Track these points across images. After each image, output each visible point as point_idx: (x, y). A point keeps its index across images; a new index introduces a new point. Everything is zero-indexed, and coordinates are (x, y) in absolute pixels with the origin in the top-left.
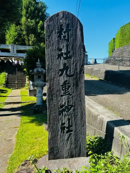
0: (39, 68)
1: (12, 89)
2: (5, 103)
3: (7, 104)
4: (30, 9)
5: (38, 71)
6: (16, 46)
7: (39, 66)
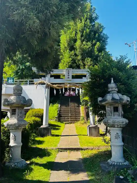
0: (114, 94)
1: (65, 124)
2: (58, 148)
3: (61, 151)
4: (85, 31)
5: (113, 99)
6: (71, 71)
7: (114, 91)
